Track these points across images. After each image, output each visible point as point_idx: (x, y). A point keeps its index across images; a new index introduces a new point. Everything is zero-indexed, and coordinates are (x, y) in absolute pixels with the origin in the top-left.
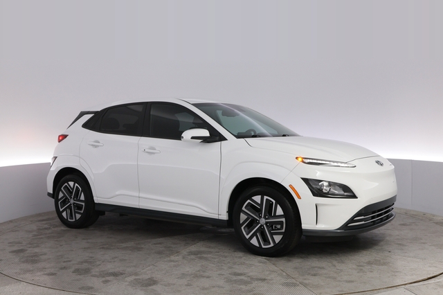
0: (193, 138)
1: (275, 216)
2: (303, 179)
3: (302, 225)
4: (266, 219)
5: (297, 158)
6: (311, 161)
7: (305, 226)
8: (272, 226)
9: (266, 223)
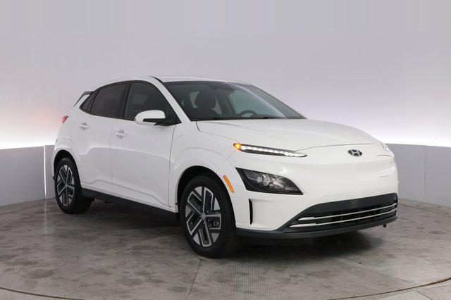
0: (145, 120)
1: (214, 212)
2: (238, 169)
3: (236, 224)
4: (206, 214)
5: (234, 145)
6: (250, 148)
7: (239, 224)
8: (212, 222)
9: (207, 218)
